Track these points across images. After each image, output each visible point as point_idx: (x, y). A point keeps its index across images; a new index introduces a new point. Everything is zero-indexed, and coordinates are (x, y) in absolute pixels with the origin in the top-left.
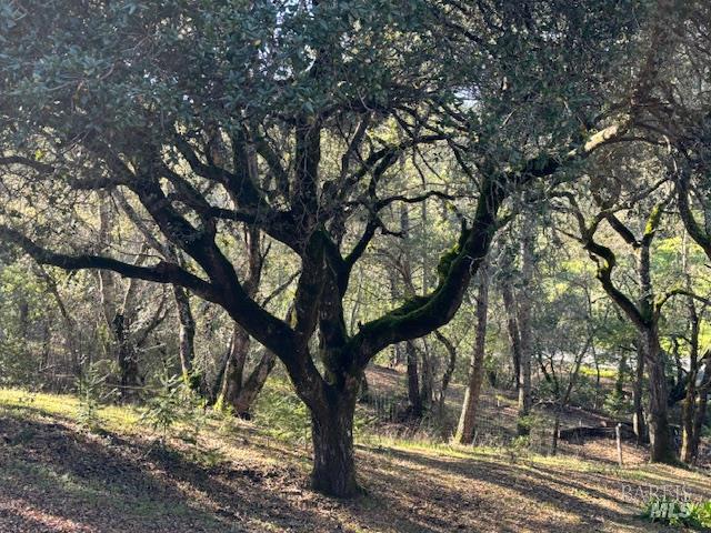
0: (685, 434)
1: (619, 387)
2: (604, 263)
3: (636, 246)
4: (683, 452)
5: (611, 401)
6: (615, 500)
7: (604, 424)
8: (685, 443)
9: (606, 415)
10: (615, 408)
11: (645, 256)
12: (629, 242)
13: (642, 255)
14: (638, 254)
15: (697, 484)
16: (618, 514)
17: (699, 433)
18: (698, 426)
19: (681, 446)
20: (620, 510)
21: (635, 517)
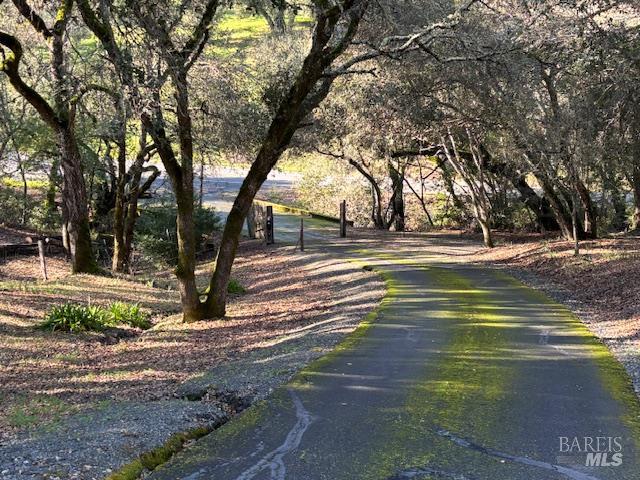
0: (116, 243)
1: (51, 196)
2: (9, 54)
3: (47, 35)
4: (115, 260)
5: (38, 214)
6: (18, 315)
7: (29, 240)
8: (116, 252)
9: (33, 231)
10: (43, 221)
11: (58, 46)
12: (39, 30)
13: (54, 45)
14: (50, 43)
15: (115, 290)
16: (18, 328)
17: (130, 239)
18: (130, 233)
19: (112, 255)
20: (22, 324)
21: (36, 328)
